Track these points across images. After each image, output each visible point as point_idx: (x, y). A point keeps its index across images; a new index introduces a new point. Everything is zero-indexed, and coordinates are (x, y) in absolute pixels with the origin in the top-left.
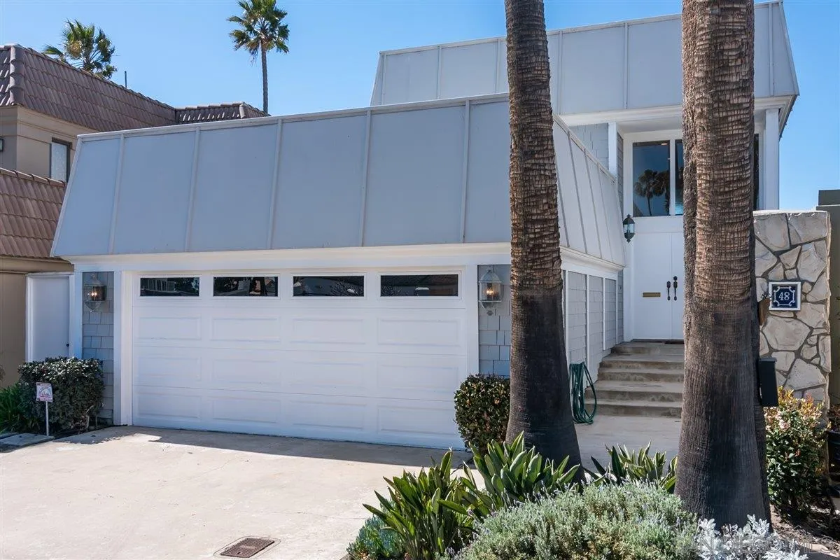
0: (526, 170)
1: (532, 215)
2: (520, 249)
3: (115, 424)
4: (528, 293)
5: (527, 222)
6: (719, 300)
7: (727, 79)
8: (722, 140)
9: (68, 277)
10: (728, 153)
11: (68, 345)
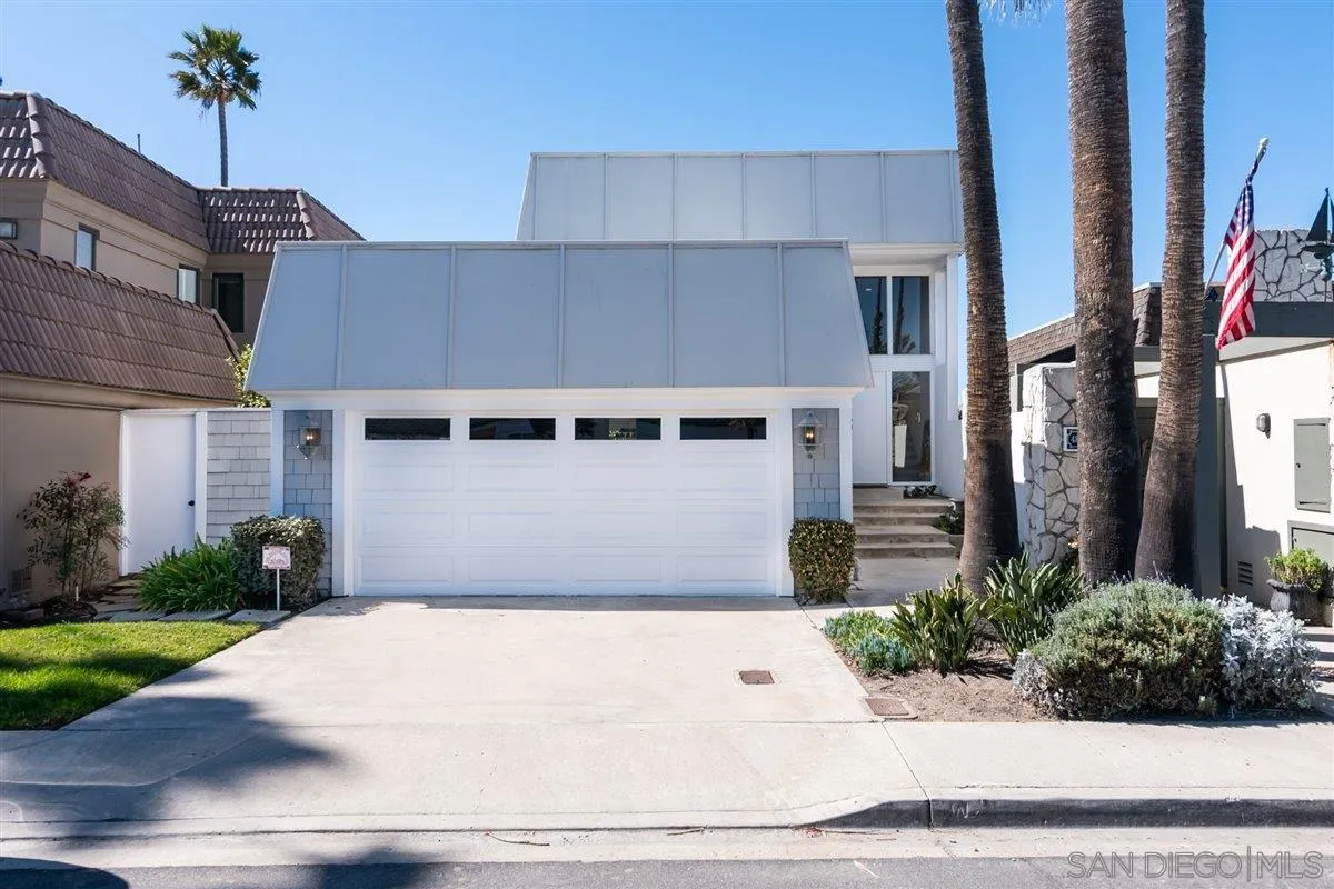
0: (991, 333)
1: (997, 371)
2: (985, 400)
3: (334, 594)
4: (993, 437)
5: (993, 377)
6: (1185, 443)
7: (1194, 282)
8: (1191, 326)
9: (194, 416)
10: (1194, 336)
11: (192, 503)
